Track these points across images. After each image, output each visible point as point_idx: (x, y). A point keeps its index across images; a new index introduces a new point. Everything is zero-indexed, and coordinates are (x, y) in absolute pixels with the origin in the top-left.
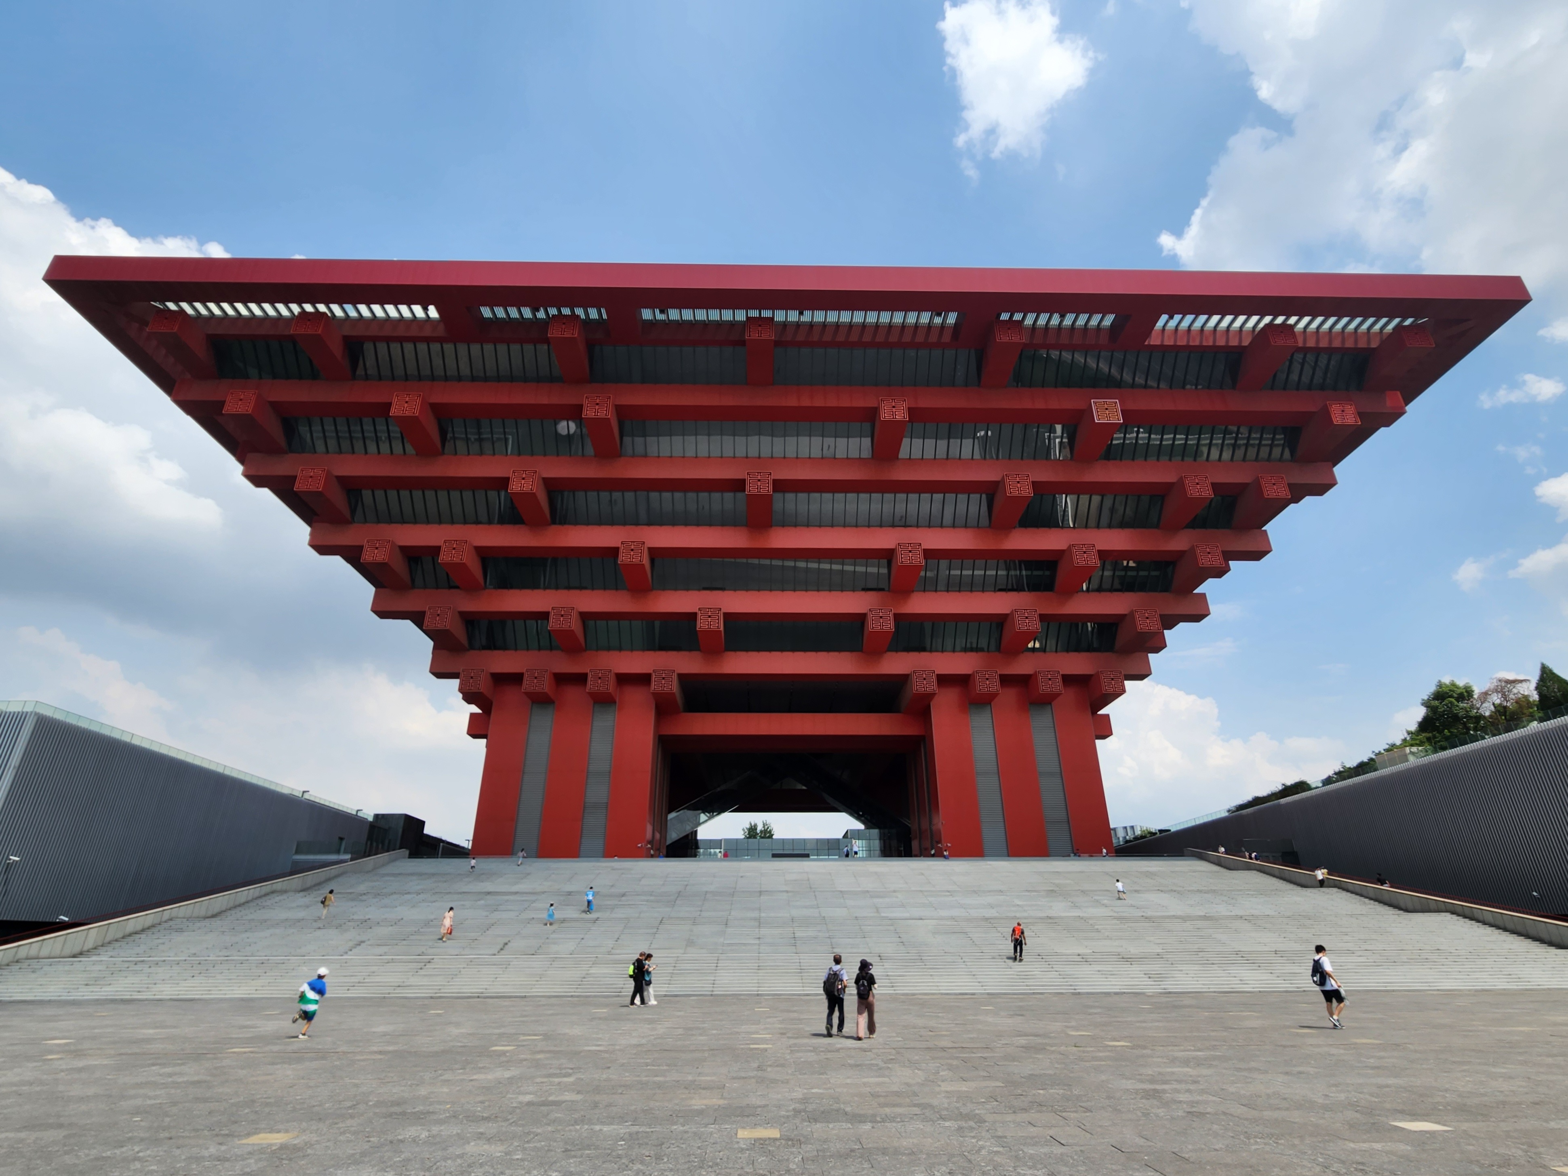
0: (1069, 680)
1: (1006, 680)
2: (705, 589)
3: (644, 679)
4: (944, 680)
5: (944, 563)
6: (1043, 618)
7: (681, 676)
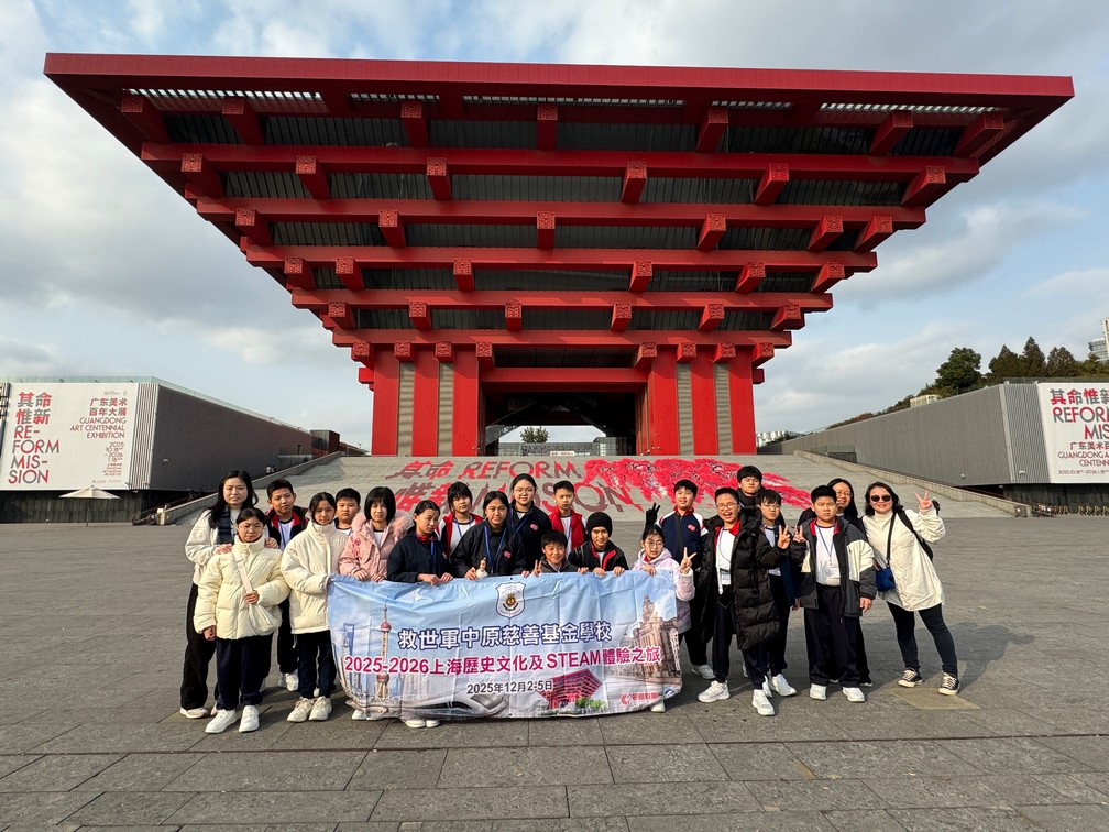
0: (739, 349)
1: (700, 348)
2: (509, 289)
3: (471, 348)
4: (661, 349)
5: (665, 273)
6: (726, 309)
7: (494, 346)
